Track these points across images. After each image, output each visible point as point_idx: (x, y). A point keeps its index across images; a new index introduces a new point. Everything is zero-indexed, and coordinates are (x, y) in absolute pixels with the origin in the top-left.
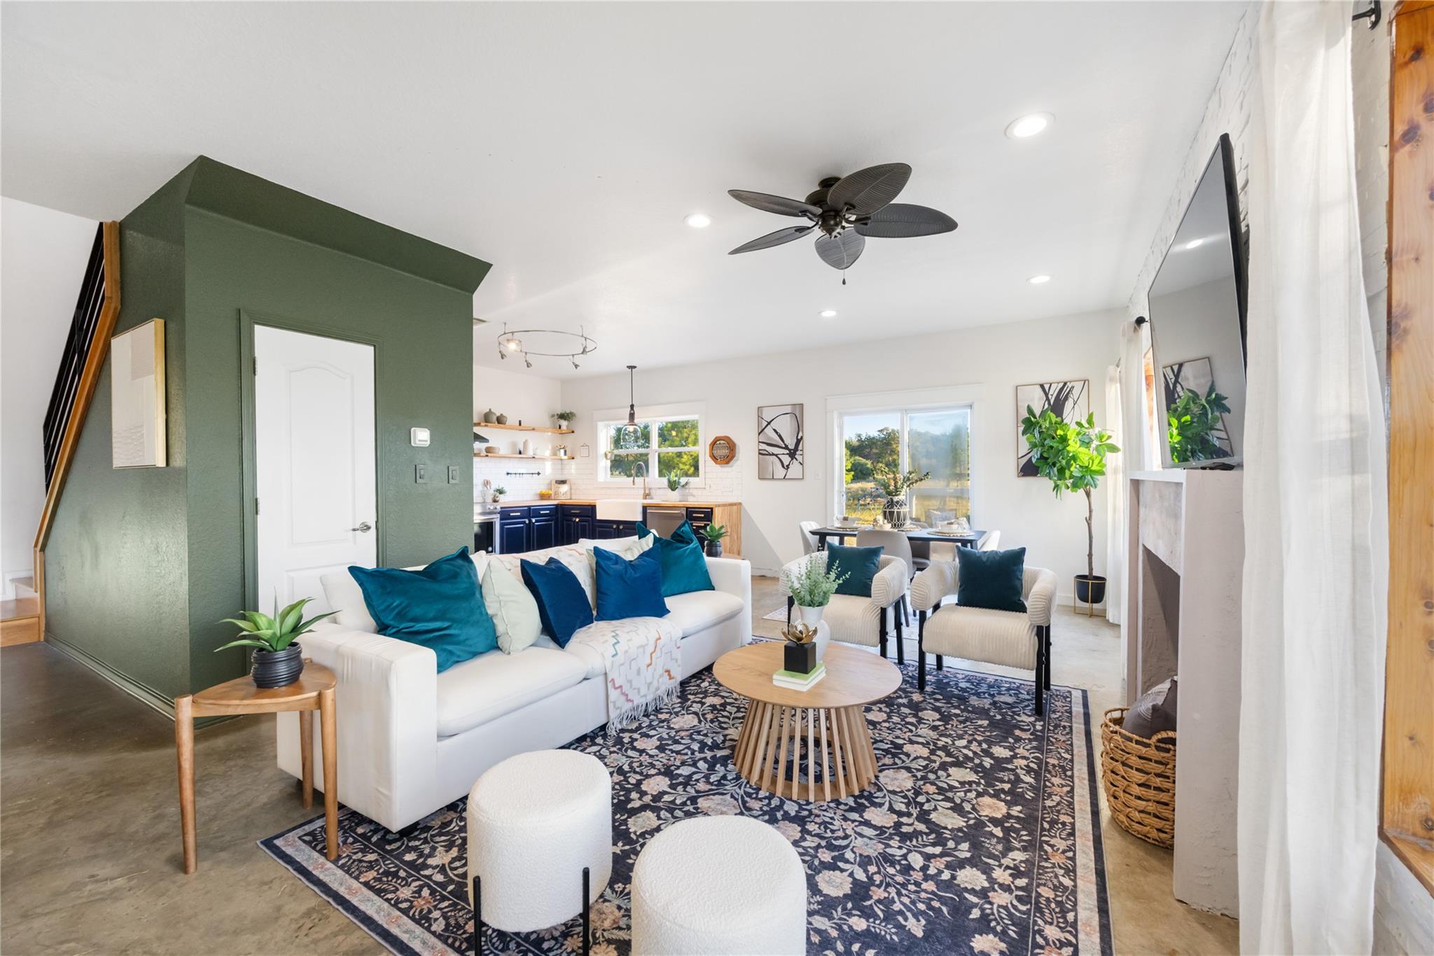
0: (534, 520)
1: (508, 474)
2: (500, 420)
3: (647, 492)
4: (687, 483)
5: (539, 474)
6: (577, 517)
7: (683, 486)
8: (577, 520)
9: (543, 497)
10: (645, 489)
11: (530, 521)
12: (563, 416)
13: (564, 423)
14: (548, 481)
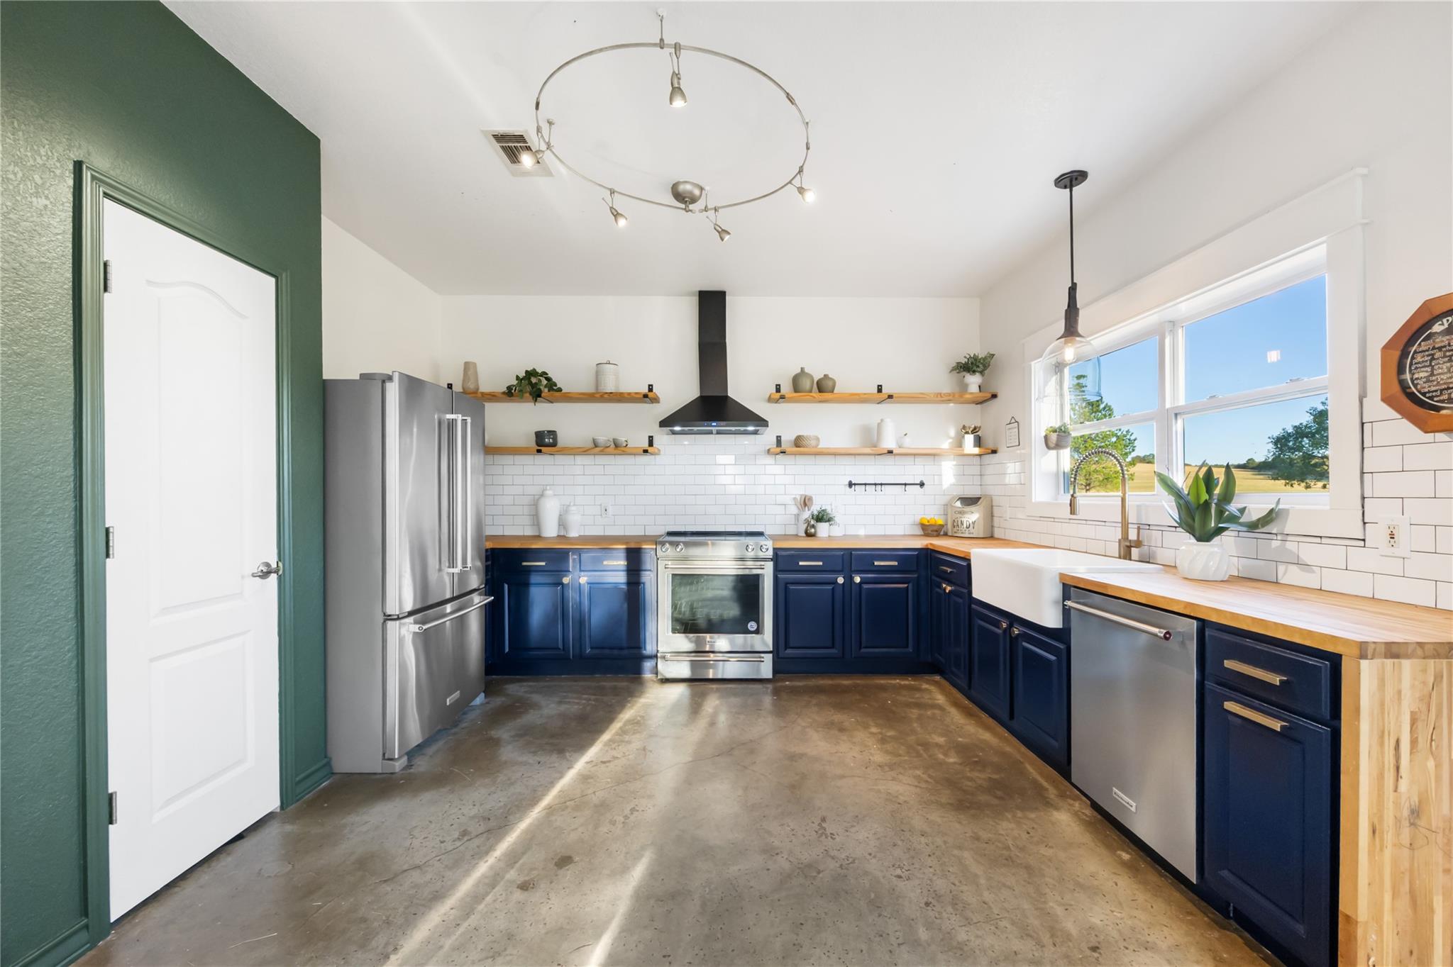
0: (857, 579)
1: (851, 485)
2: (823, 387)
3: (1133, 535)
4: (1270, 517)
5: (922, 484)
6: (950, 582)
7: (1253, 526)
8: (949, 589)
9: (929, 530)
10: (1125, 525)
11: (849, 579)
12: (970, 366)
13: (973, 381)
14: (945, 500)
